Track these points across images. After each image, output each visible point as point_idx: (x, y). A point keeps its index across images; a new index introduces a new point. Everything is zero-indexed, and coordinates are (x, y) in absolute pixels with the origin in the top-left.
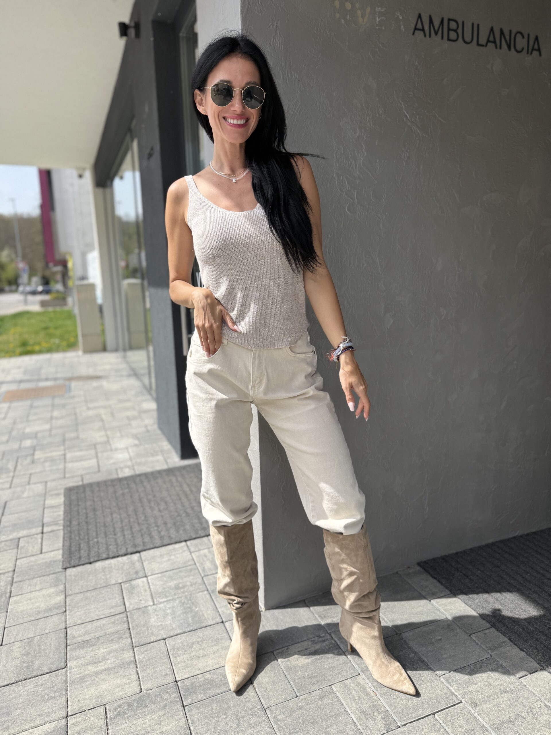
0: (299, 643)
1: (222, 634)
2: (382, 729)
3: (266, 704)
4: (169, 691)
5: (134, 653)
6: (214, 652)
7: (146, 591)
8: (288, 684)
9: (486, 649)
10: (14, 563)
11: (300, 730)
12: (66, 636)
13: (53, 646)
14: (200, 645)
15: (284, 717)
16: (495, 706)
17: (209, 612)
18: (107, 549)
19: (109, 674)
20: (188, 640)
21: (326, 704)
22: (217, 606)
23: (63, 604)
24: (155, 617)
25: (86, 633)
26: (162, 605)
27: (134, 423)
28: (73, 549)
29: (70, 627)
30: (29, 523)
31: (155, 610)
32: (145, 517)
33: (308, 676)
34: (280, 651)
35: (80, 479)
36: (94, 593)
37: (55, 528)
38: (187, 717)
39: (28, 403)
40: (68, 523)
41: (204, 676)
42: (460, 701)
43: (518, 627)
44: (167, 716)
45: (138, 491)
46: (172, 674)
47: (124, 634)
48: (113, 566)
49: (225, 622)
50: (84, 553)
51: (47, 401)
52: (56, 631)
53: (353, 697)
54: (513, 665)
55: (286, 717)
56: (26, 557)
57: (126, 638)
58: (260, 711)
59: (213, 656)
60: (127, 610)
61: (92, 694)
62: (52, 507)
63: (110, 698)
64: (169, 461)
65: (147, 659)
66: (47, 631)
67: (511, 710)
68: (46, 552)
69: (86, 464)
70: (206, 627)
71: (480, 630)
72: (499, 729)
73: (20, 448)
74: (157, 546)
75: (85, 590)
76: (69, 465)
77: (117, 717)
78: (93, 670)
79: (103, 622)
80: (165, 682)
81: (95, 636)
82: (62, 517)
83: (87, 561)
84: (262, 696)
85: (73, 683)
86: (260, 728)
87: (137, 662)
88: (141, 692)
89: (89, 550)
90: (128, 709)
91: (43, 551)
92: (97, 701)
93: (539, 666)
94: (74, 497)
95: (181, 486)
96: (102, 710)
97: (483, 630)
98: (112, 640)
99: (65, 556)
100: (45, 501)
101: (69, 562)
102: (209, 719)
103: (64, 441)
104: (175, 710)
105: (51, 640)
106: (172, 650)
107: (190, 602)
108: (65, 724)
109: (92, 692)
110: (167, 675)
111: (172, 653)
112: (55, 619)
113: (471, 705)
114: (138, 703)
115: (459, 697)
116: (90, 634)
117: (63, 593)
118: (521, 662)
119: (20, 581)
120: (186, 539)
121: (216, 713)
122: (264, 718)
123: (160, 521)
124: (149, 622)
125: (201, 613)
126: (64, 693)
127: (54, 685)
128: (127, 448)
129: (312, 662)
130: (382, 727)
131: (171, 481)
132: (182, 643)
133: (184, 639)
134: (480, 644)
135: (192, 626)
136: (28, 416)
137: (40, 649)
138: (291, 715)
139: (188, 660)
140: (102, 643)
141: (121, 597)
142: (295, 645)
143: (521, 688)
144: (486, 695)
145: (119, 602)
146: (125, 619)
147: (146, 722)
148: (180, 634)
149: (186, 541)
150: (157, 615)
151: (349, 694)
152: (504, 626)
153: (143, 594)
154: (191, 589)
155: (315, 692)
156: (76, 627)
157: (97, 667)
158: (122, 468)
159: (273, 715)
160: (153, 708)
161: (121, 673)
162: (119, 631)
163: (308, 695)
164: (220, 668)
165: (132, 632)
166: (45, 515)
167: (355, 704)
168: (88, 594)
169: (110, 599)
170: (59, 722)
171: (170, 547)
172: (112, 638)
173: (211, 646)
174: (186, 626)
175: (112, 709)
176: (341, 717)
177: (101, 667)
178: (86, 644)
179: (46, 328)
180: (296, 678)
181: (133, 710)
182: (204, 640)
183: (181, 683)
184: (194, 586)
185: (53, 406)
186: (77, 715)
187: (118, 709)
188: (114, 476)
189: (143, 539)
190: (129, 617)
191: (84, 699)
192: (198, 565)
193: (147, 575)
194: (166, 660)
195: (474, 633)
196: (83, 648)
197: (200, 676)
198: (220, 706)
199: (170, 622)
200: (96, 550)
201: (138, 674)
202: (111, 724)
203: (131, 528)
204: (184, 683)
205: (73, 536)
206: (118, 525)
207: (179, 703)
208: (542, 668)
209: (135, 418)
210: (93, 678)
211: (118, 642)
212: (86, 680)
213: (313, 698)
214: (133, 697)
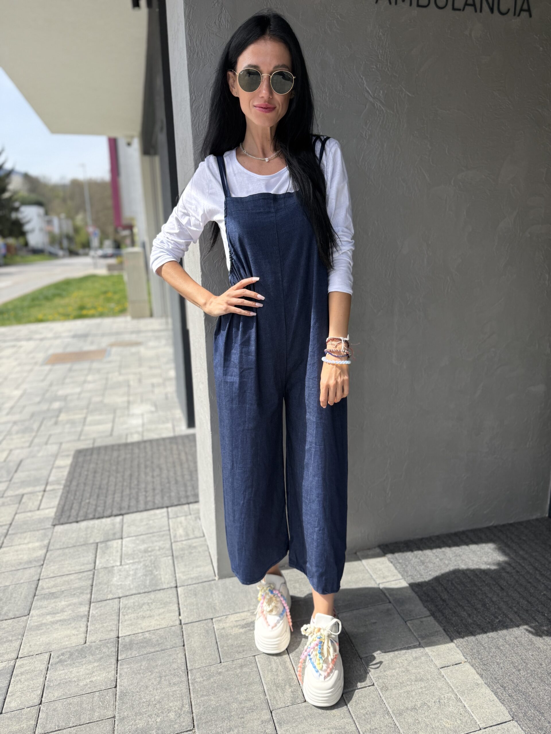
0: (239, 613)
1: (171, 598)
2: (288, 701)
3: (190, 666)
4: (108, 645)
5: (90, 608)
6: (159, 615)
7: (117, 551)
8: (216, 650)
9: (417, 636)
10: (12, 516)
11: (212, 693)
12: (37, 588)
13: (23, 595)
14: (150, 607)
15: (202, 680)
16: (405, 692)
17: (167, 576)
18: (95, 510)
19: (62, 625)
20: (140, 600)
21: (244, 672)
22: (176, 572)
23: (43, 558)
24: (118, 577)
25: (55, 586)
26: (127, 566)
27: (157, 390)
28: (66, 508)
29: (42, 579)
30: (36, 481)
31: (120, 571)
32: (138, 482)
33: (237, 644)
34: (219, 618)
35: (91, 442)
36: (71, 550)
37: (56, 487)
38: (117, 670)
39: (68, 366)
40: (68, 483)
41: (143, 635)
42: (372, 684)
43: (457, 618)
44: (101, 667)
45: (139, 457)
46: (117, 630)
47: (86, 590)
48: (96, 526)
49: (180, 587)
50: (74, 512)
51: (86, 365)
52: (30, 581)
53: (271, 669)
54: (438, 655)
55: (204, 680)
56: (24, 512)
57: (87, 594)
58: (182, 672)
59: (158, 618)
60: (96, 568)
61: (43, 641)
62: (59, 467)
63: (57, 646)
64: (177, 429)
65: (99, 614)
66: (22, 581)
67: (420, 698)
68: (43, 509)
69: (101, 428)
70: (160, 590)
71: (418, 617)
72: (400, 714)
73: (48, 410)
74: (140, 509)
75: (65, 546)
76: (87, 428)
77: (57, 663)
78: (50, 620)
79: (72, 577)
80: (108, 637)
81: (61, 589)
82: (65, 478)
83: (75, 520)
84: (189, 658)
85: (31, 629)
86: (178, 687)
87: (90, 615)
88: (85, 643)
89: (79, 511)
90: (69, 658)
91: (41, 507)
92: (46, 648)
93: (464, 659)
94: (81, 459)
95: (179, 454)
96: (47, 656)
97: (421, 618)
98: (74, 594)
99: (58, 514)
100: (55, 461)
101: (59, 520)
102: (136, 674)
103: (89, 404)
104: (108, 663)
105: (23, 589)
106: (123, 609)
107: (153, 565)
108: (14, 664)
109: (44, 639)
110: (112, 630)
111: (122, 611)
112: (32, 571)
113: (381, 689)
114: (78, 653)
115: (373, 680)
116: (57, 587)
117: (46, 548)
118: (448, 653)
119: (13, 534)
120: (168, 505)
121: (143, 670)
122: (184, 679)
123: (150, 487)
124: (111, 580)
125: (159, 577)
126: (20, 637)
127: (14, 629)
128: (142, 415)
129: (245, 632)
130: (288, 700)
131: (171, 449)
132: (134, 603)
133: (137, 599)
134: (413, 631)
135: (147, 588)
136: (65, 378)
137: (11, 596)
138: (209, 679)
139: (134, 619)
140: (65, 596)
141: (94, 556)
142: (235, 615)
143: (438, 678)
144: (401, 681)
145: (90, 560)
146: (91, 576)
147: (81, 671)
148: (135, 594)
149: (167, 507)
150: (120, 575)
151: (268, 666)
152: (443, 616)
153: (114, 554)
154: (158, 553)
155: (238, 660)
156: (47, 580)
157: (55, 617)
158: (132, 434)
159: (193, 678)
160: (90, 659)
161: (73, 625)
162: (82, 586)
163: (230, 663)
164: (160, 630)
165: (93, 589)
166: (52, 474)
167: (271, 676)
168: (67, 551)
169: (83, 557)
170: (8, 663)
171: (152, 512)
172: (75, 592)
173: (159, 608)
174: (142, 588)
175: (56, 656)
176: (254, 686)
177: (58, 617)
178: (51, 596)
179: (105, 293)
180: (225, 645)
181: (73, 659)
182: (154, 602)
183: (121, 640)
184: (161, 551)
185: (90, 370)
186: (25, 658)
187: (60, 656)
188: (123, 441)
189: (129, 503)
190: (95, 574)
191: (35, 645)
192: (171, 531)
193: (124, 537)
194: (115, 617)
195: (411, 620)
196: (47, 599)
197: (140, 634)
198: (149, 664)
199: (129, 582)
200: (85, 510)
201: (87, 627)
202: (50, 670)
203: (122, 492)
204: (124, 639)
205: (69, 496)
206: (112, 488)
207: (114, 657)
208: (466, 660)
209: (159, 385)
210: (48, 627)
211: (78, 597)
212: (41, 628)
213: (234, 666)
214: (77, 648)
